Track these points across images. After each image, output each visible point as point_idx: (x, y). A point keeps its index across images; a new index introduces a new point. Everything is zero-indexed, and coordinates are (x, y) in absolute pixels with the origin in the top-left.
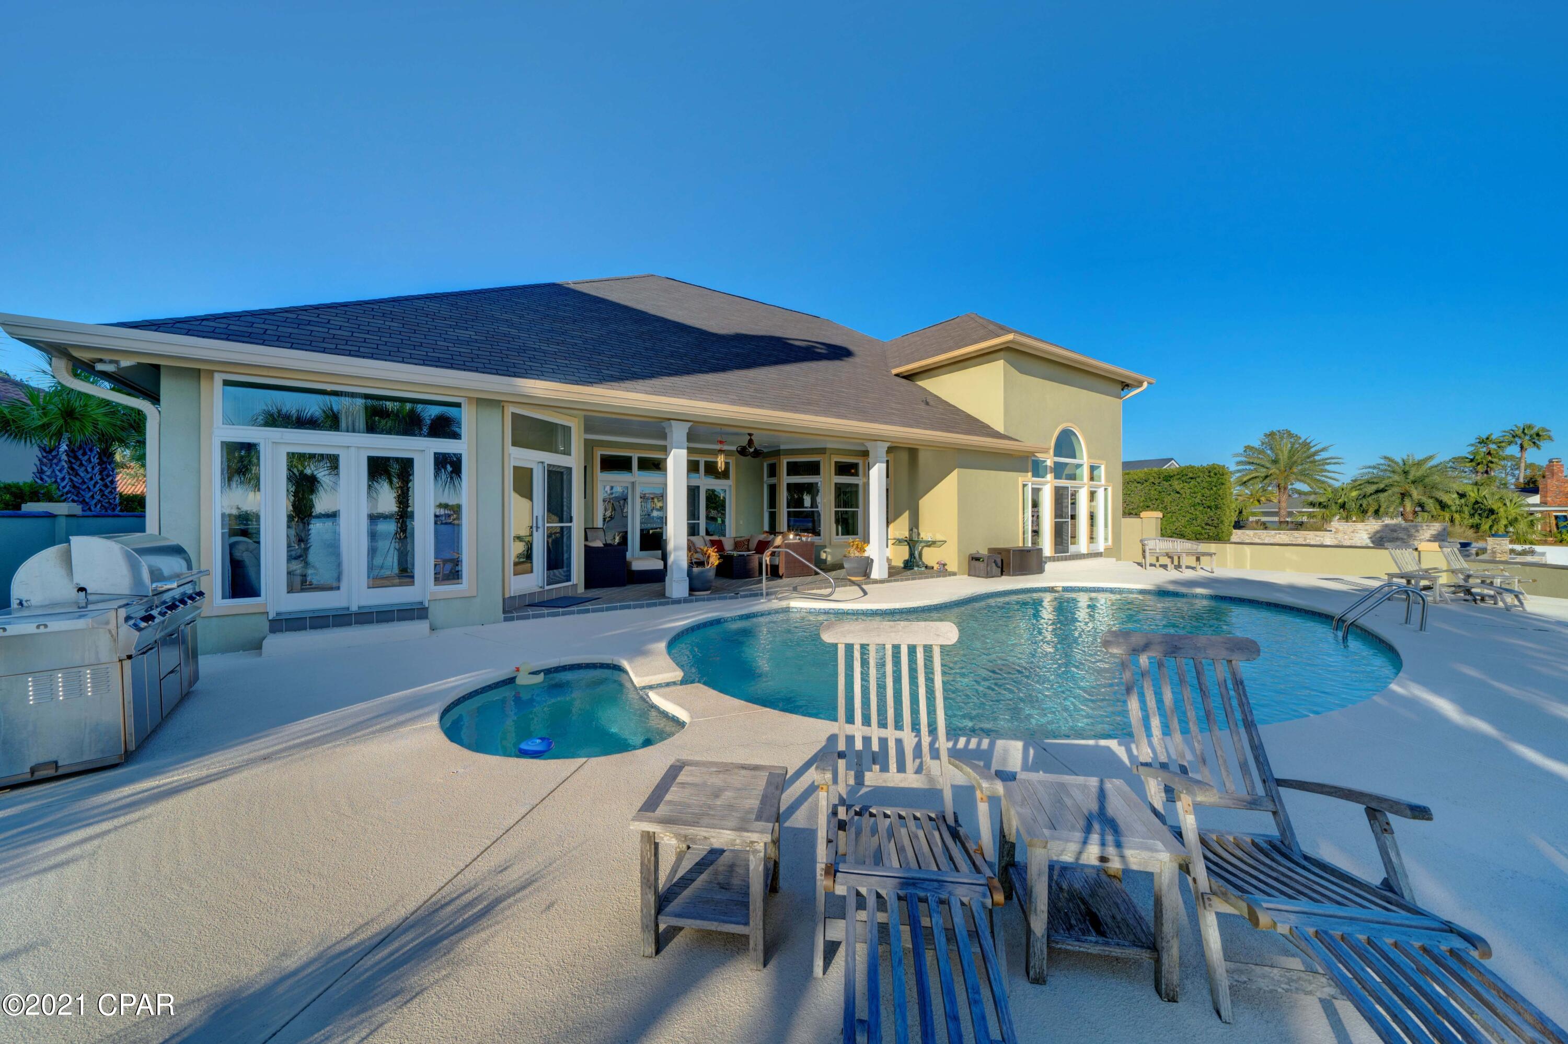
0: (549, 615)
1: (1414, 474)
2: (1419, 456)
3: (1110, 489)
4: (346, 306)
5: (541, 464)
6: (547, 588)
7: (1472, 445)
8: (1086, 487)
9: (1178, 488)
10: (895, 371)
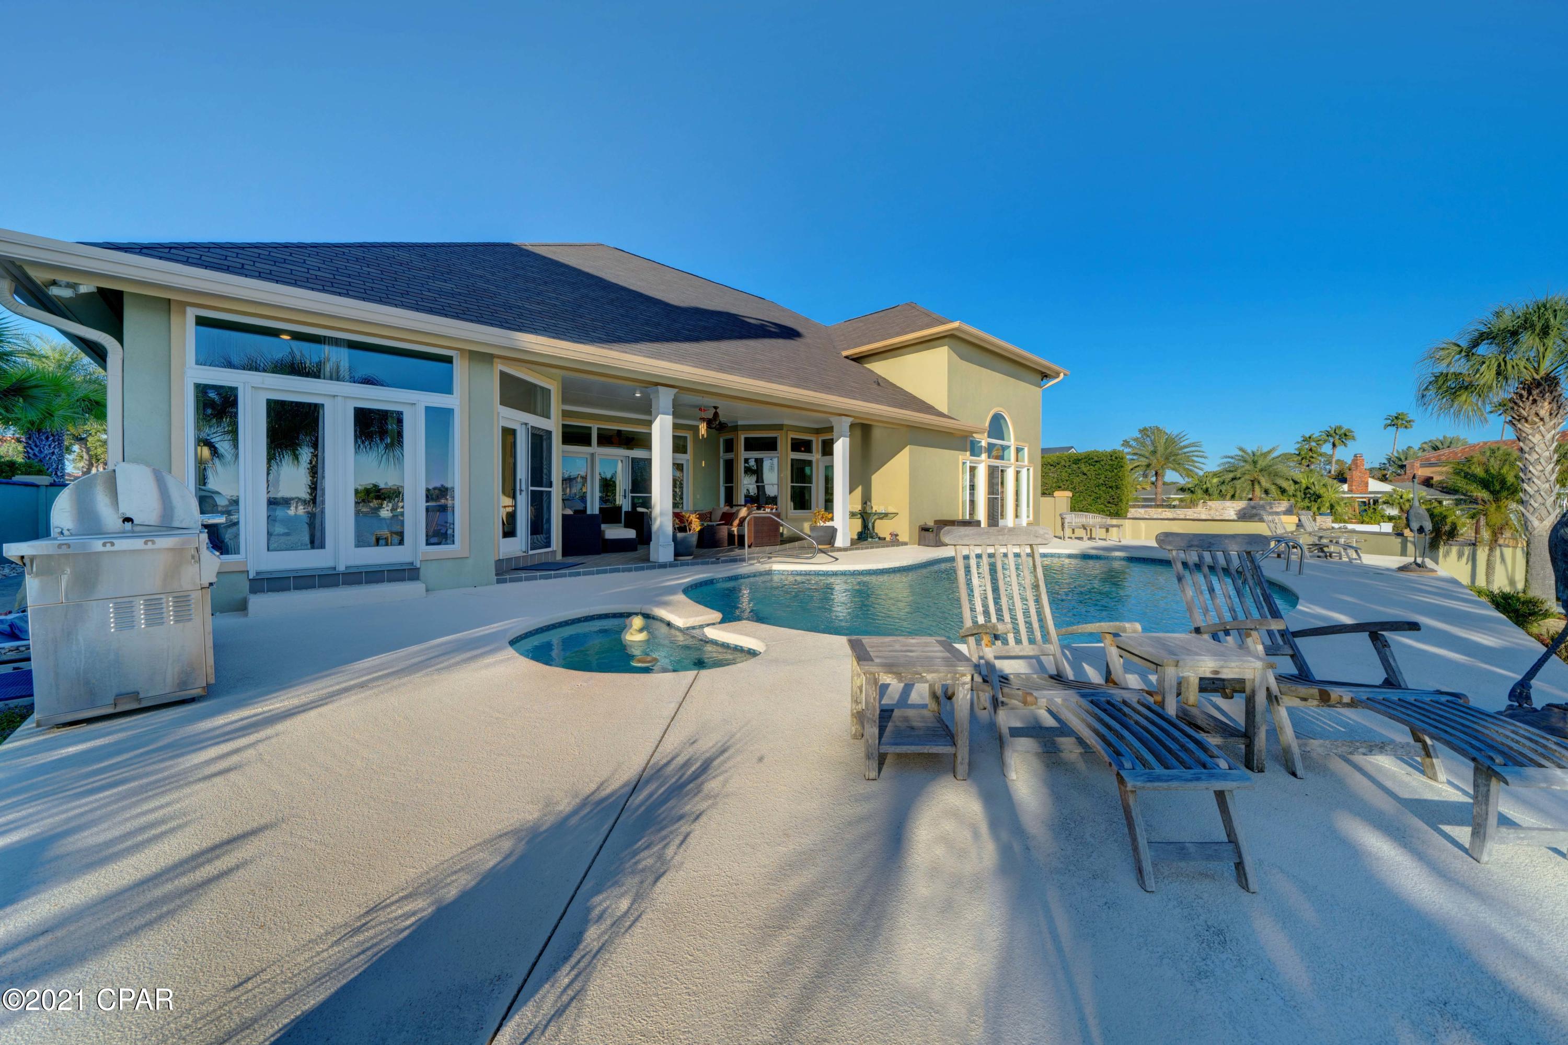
0: (541, 577)
1: (1262, 463)
2: (1265, 450)
3: (1031, 470)
4: (316, 247)
5: (524, 426)
6: (531, 552)
7: (1298, 443)
8: (1013, 466)
9: (1085, 470)
10: (845, 353)
